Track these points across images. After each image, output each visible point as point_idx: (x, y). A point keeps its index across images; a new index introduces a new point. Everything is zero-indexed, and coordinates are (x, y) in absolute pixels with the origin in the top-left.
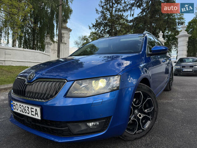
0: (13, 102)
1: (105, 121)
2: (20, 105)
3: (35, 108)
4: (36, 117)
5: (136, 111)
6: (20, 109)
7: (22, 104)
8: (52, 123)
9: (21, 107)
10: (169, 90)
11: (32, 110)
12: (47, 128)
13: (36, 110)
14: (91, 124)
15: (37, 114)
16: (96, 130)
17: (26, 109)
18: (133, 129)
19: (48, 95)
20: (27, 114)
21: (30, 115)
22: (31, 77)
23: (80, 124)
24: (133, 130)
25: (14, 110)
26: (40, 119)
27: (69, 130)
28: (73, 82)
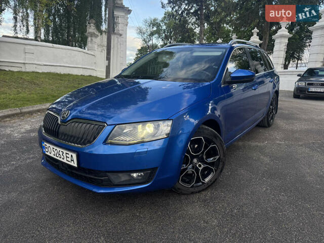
0: (45, 143)
1: (150, 173)
2: (53, 148)
3: (70, 154)
4: (72, 164)
5: (195, 160)
6: (53, 153)
7: (55, 148)
8: (90, 171)
9: (54, 150)
10: (267, 126)
11: (67, 155)
12: (85, 177)
13: (72, 156)
14: (135, 175)
15: (73, 161)
16: (141, 181)
17: (61, 153)
18: (190, 181)
19: (85, 140)
20: (61, 160)
21: (65, 161)
22: (65, 115)
23: (120, 175)
24: (189, 183)
25: (46, 153)
26: (76, 166)
27: (109, 180)
28: (114, 126)
